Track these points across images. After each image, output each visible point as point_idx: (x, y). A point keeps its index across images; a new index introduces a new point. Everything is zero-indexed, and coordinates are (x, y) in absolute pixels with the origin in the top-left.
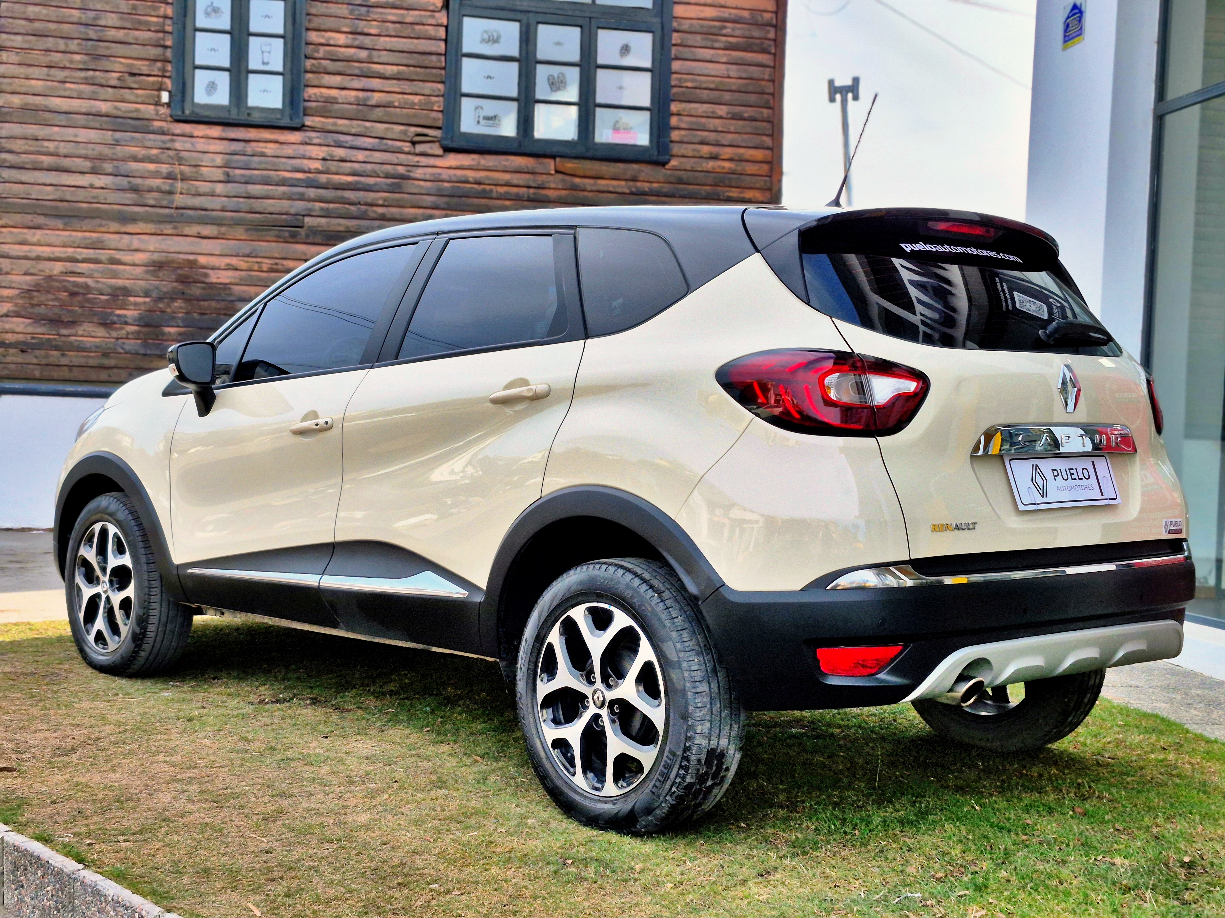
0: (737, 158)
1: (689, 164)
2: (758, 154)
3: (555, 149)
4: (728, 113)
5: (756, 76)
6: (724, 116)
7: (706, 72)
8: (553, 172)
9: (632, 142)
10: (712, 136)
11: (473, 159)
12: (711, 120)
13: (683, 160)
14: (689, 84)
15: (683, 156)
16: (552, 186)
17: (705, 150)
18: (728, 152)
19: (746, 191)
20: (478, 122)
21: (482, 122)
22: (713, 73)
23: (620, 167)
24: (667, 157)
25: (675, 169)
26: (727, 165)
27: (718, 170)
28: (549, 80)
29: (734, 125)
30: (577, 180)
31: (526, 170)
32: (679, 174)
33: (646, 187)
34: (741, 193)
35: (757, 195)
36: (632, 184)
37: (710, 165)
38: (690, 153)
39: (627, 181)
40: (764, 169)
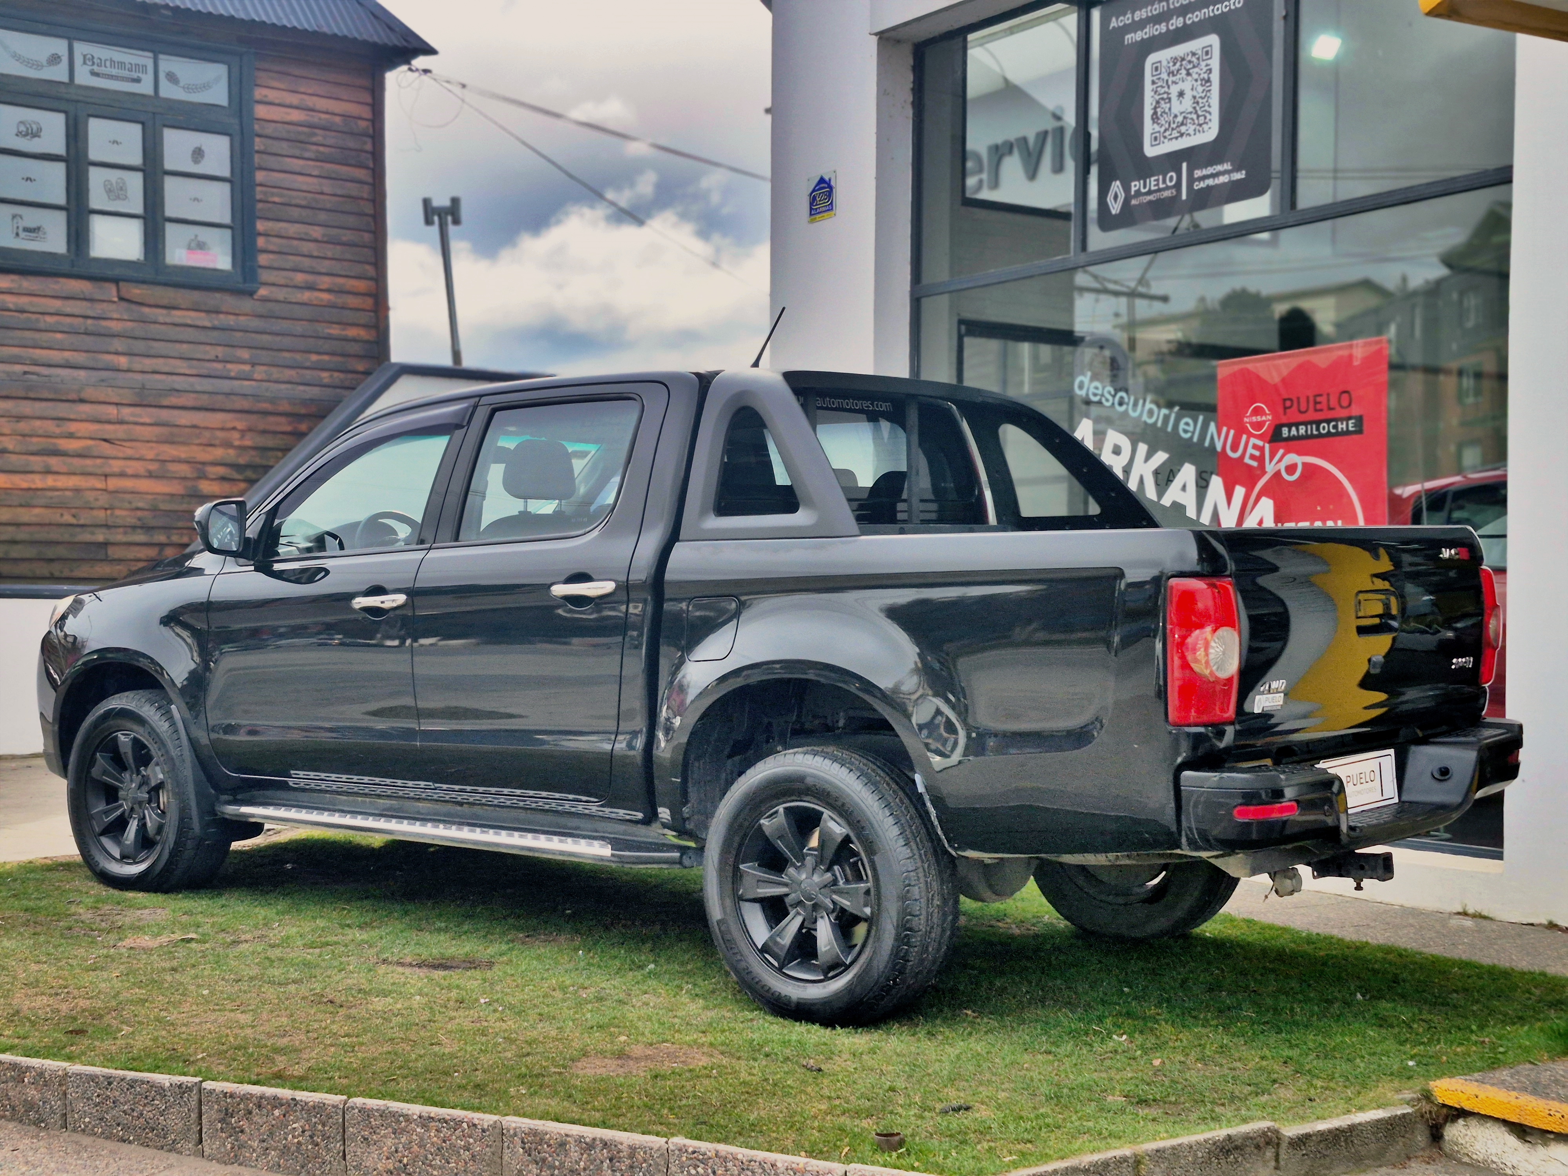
0: (336, 289)
1: (280, 294)
2: (361, 285)
3: (117, 272)
4: (324, 235)
5: (354, 193)
6: (320, 238)
7: (296, 186)
8: (116, 299)
9: (211, 265)
10: (306, 262)
11: (13, 281)
12: (304, 243)
13: (273, 289)
14: (276, 199)
15: (274, 285)
16: (115, 316)
17: (299, 278)
18: (325, 282)
19: (349, 328)
22: (304, 188)
23: (196, 296)
24: (256, 285)
25: (265, 300)
26: (325, 296)
27: (315, 303)
28: (105, 186)
29: (330, 251)
30: (146, 310)
31: (82, 296)
32: (270, 305)
33: (231, 320)
34: (343, 330)
35: (362, 333)
36: (214, 316)
37: (307, 296)
38: (282, 281)
39: (208, 312)
40: (369, 302)
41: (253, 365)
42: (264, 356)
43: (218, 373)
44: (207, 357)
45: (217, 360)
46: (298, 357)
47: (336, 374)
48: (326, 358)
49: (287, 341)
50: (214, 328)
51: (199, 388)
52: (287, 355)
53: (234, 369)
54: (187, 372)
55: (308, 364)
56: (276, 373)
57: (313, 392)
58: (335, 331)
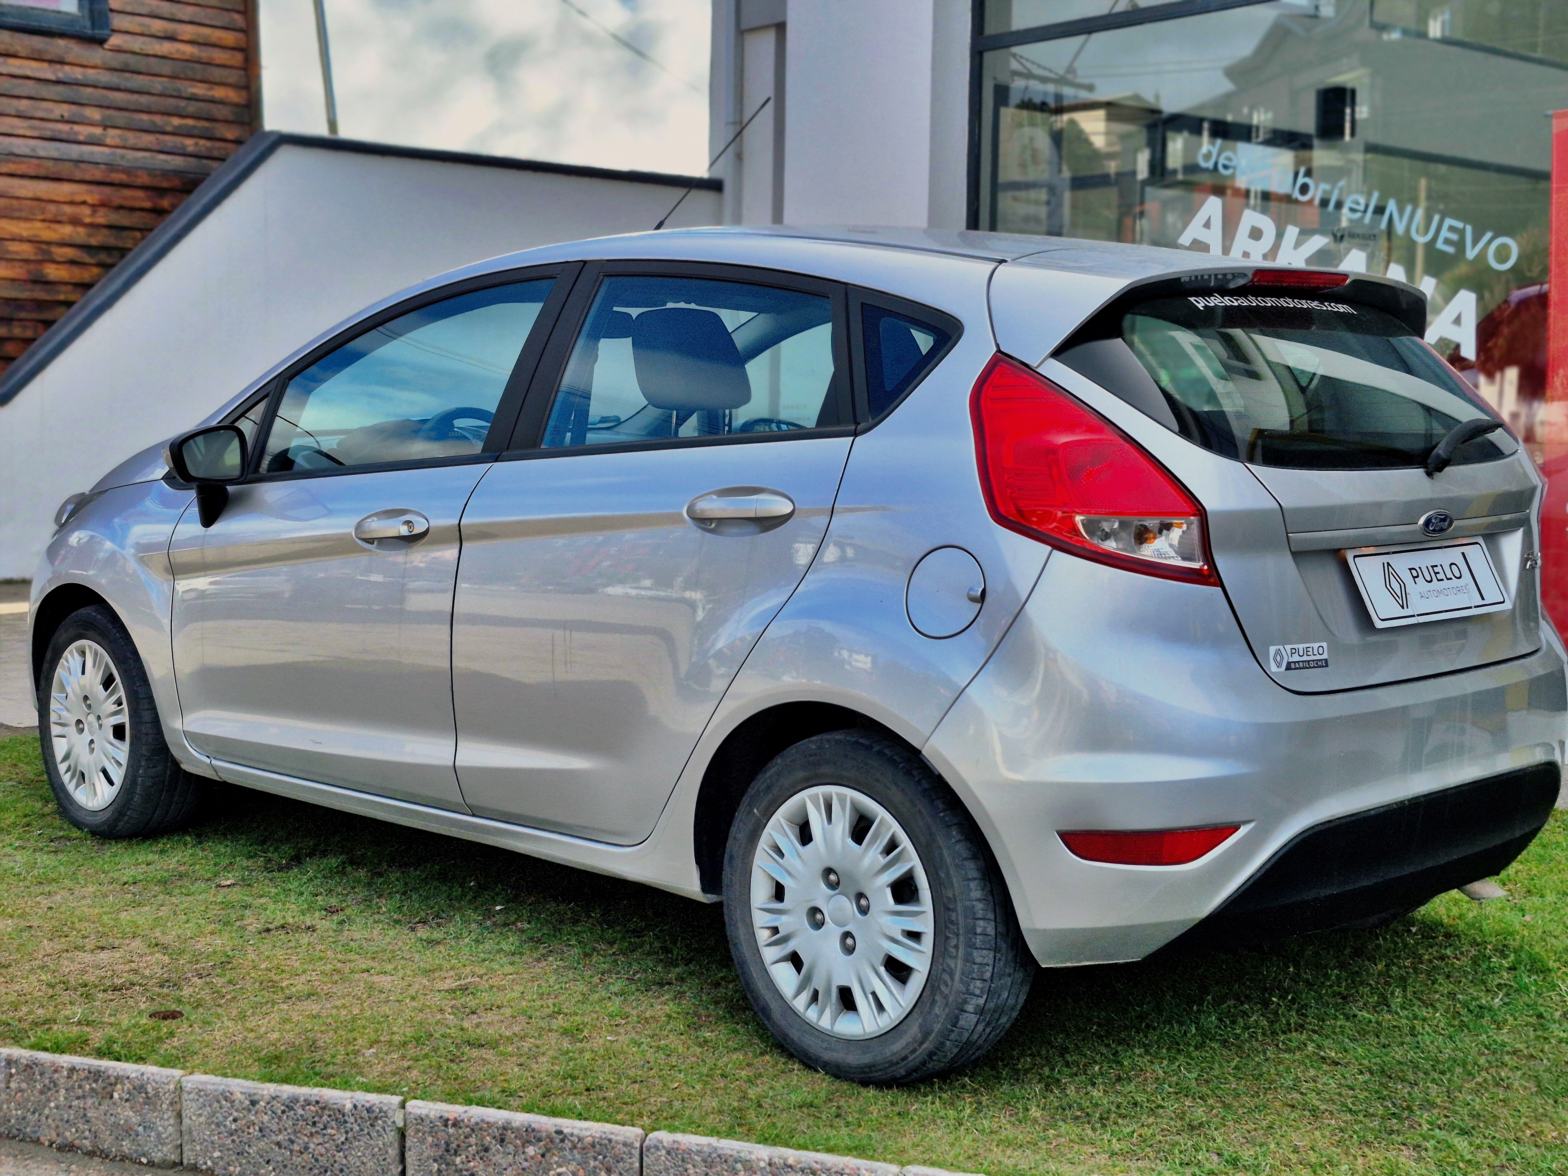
0: (201, 41)
1: (137, 44)
2: (229, 38)
13: (128, 38)
15: (127, 32)
17: (158, 26)
18: (188, 31)
19: (216, 87)
23: (37, 42)
24: (106, 32)
25: (118, 50)
26: (188, 49)
27: (176, 56)
32: (123, 57)
33: (77, 73)
34: (211, 89)
35: (231, 95)
36: (58, 67)
37: (166, 48)
38: (138, 30)
39: (51, 62)
40: (237, 59)
41: (105, 127)
42: (120, 117)
43: (64, 136)
44: (51, 116)
45: (62, 120)
46: (158, 119)
47: (202, 142)
48: (190, 122)
49: (144, 100)
50: (58, 82)
51: (41, 153)
52: (145, 117)
53: (83, 131)
54: (28, 133)
55: (169, 129)
56: (132, 138)
57: (177, 162)
58: (199, 90)
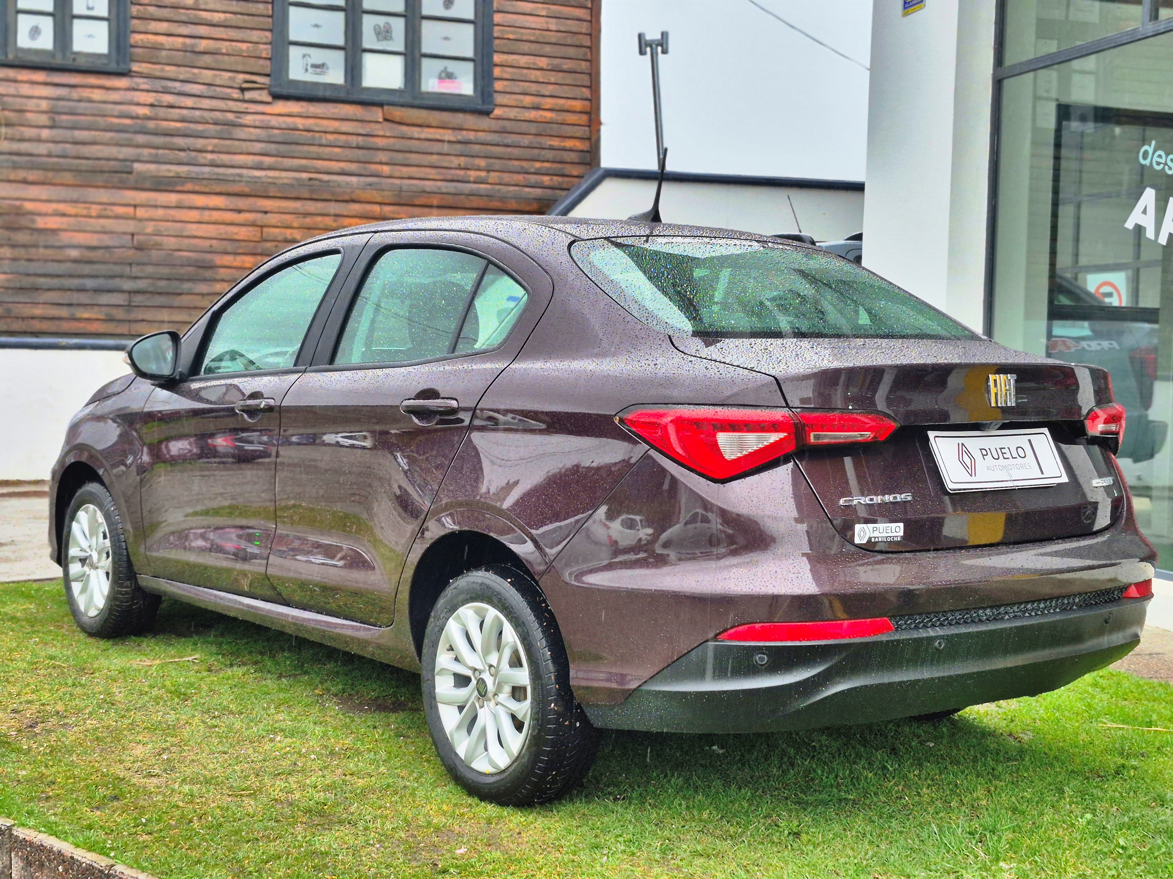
0: (557, 108)
1: (512, 113)
2: (578, 105)
3: (384, 98)
4: (548, 65)
5: (574, 29)
6: (545, 67)
7: (527, 25)
8: (381, 120)
9: (457, 92)
10: (533, 88)
11: (302, 107)
12: (533, 72)
13: (506, 109)
14: (511, 36)
15: (507, 106)
16: (381, 133)
17: (527, 100)
18: (549, 102)
19: (567, 140)
20: (307, 70)
21: (310, 70)
22: (533, 26)
23: (446, 116)
24: (491, 107)
25: (498, 119)
26: (549, 115)
27: (539, 120)
28: (375, 29)
29: (553, 77)
30: (404, 129)
31: (354, 118)
32: (500, 123)
33: (471, 136)
34: (562, 142)
35: (579, 145)
36: (458, 132)
37: (533, 115)
38: (513, 103)
39: (454, 129)
40: (584, 119)
41: (488, 171)
42: (497, 164)
43: (460, 178)
44: (453, 166)
45: (460, 168)
46: (525, 164)
47: (555, 178)
48: (547, 165)
49: (516, 152)
50: (459, 142)
51: (444, 190)
52: (516, 163)
53: (473, 174)
54: (436, 177)
55: (532, 170)
56: (507, 177)
57: (538, 192)
58: (555, 142)
